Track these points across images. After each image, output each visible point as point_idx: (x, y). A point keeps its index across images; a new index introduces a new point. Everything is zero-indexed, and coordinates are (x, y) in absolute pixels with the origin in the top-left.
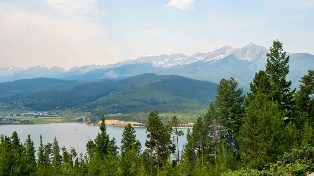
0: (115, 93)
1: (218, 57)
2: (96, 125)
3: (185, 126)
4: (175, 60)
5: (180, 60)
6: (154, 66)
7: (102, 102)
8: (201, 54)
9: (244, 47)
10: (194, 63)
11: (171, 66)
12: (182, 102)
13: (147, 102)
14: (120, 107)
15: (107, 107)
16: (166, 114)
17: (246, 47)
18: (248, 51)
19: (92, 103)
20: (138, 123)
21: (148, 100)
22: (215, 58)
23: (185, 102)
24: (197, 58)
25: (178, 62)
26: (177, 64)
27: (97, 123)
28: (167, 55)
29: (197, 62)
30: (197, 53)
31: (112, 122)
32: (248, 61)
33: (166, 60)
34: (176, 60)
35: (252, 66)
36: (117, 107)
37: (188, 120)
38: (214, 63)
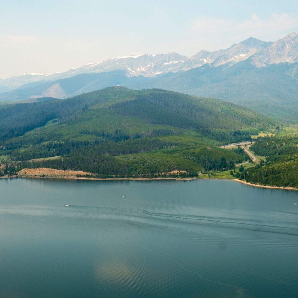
0: (56, 121)
1: (237, 57)
2: (14, 178)
3: (164, 176)
4: (165, 64)
5: (173, 63)
6: (129, 76)
7: (32, 138)
8: (208, 53)
9: (280, 40)
10: (196, 68)
11: (158, 75)
12: (168, 134)
13: (108, 136)
14: (61, 145)
15: (38, 146)
16: (134, 156)
17: (284, 38)
18: (287, 47)
19: (14, 140)
20: (85, 173)
21: (110, 132)
22: (232, 59)
23: (173, 134)
24: (201, 60)
25: (170, 67)
26: (168, 72)
27: (16, 174)
28: (152, 57)
29: (201, 67)
30: (201, 51)
31: (41, 172)
32: (287, 63)
33: (149, 65)
34: (167, 64)
35: (294, 72)
36: (55, 146)
37: (172, 166)
38: (230, 68)
